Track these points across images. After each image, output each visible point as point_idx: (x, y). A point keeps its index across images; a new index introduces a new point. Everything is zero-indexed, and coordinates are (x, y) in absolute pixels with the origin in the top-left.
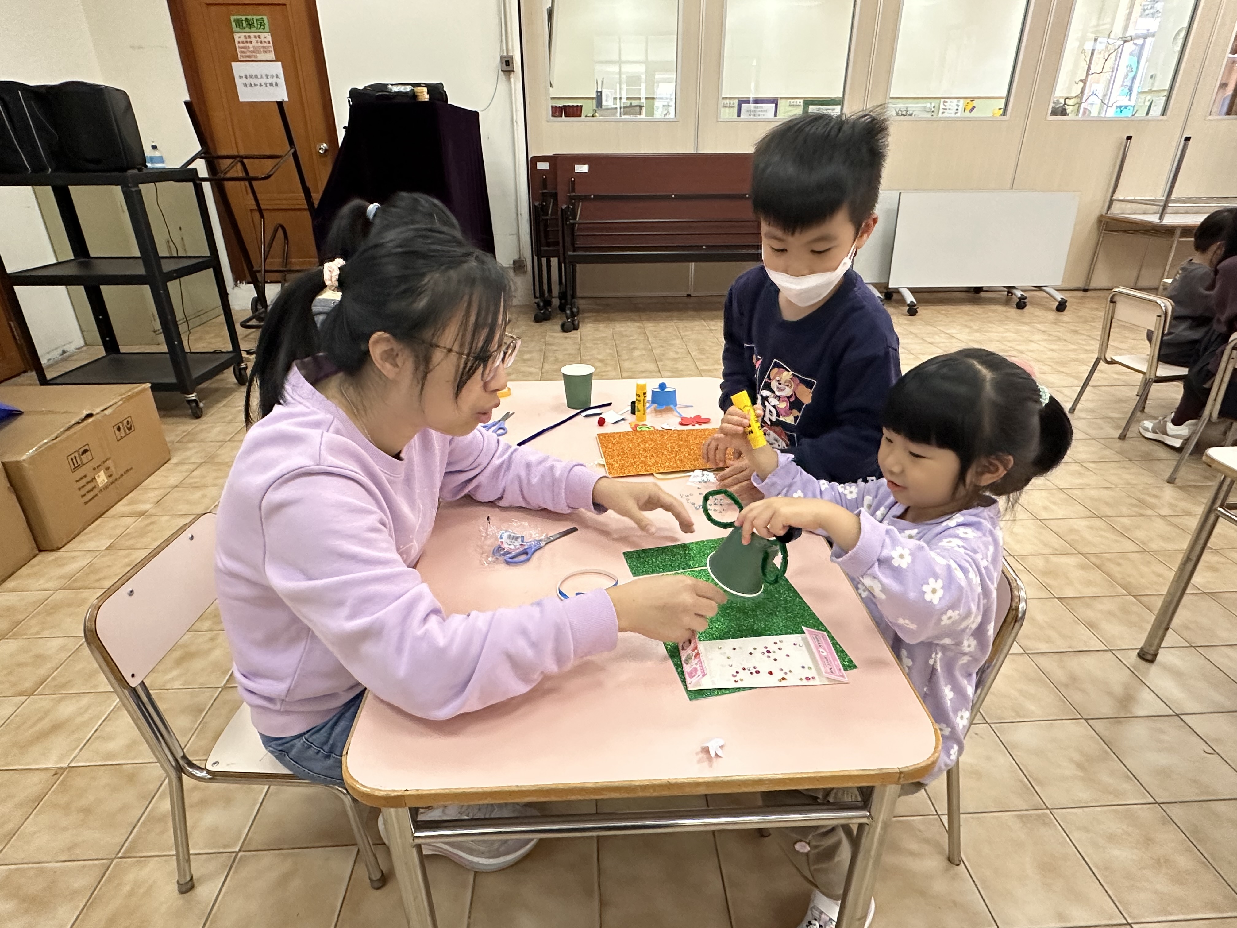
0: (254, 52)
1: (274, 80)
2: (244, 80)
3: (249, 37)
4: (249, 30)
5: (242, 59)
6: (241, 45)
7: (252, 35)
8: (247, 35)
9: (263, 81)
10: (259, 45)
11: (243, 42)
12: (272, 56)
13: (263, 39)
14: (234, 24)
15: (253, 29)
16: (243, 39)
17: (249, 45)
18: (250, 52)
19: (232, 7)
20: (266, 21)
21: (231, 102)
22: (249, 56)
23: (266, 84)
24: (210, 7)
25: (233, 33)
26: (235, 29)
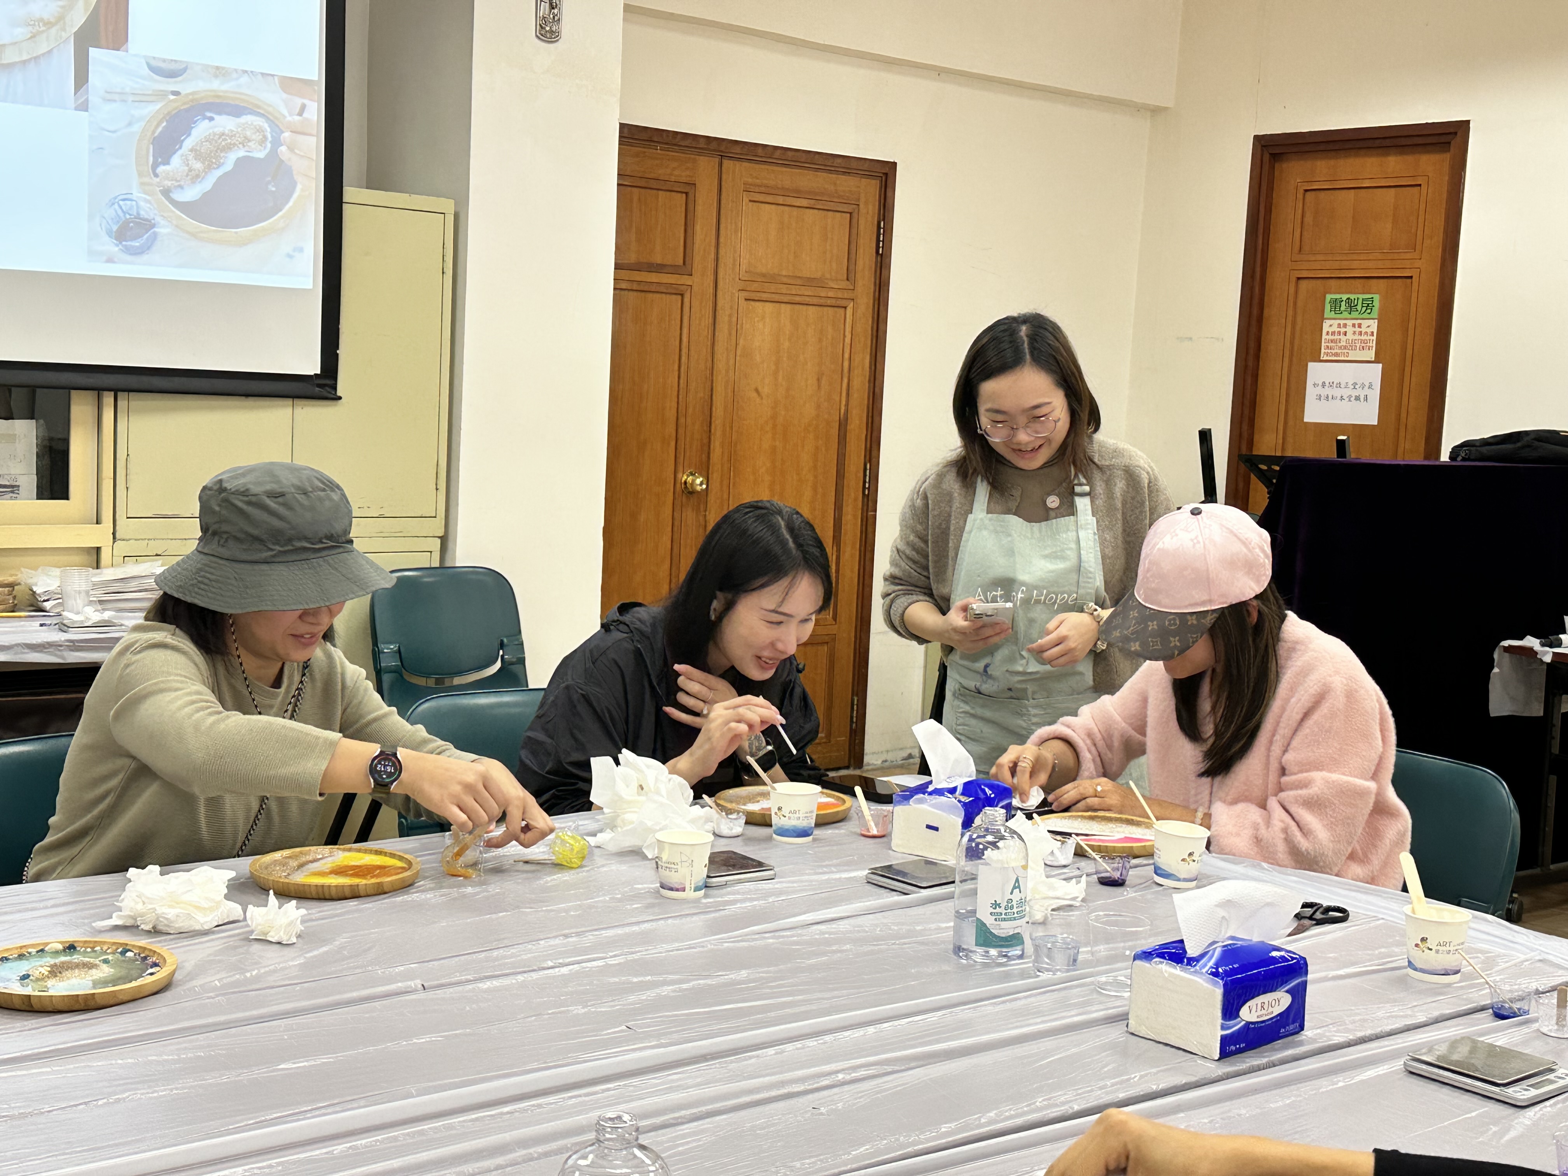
0: (1345, 347)
1: (1362, 393)
2: (1319, 390)
3: (1345, 325)
4: (1349, 316)
5: (1325, 358)
6: (1330, 337)
7: (1350, 323)
8: (1342, 322)
9: (1346, 393)
10: (1357, 337)
11: (1333, 333)
12: (1371, 355)
13: (1363, 329)
14: (1328, 307)
15: (1355, 314)
16: (1335, 328)
17: (1342, 337)
18: (1340, 348)
19: (1332, 282)
20: (1376, 303)
21: (1291, 423)
22: (1337, 354)
23: (1350, 397)
24: (1301, 282)
25: (1323, 319)
26: (1327, 313)
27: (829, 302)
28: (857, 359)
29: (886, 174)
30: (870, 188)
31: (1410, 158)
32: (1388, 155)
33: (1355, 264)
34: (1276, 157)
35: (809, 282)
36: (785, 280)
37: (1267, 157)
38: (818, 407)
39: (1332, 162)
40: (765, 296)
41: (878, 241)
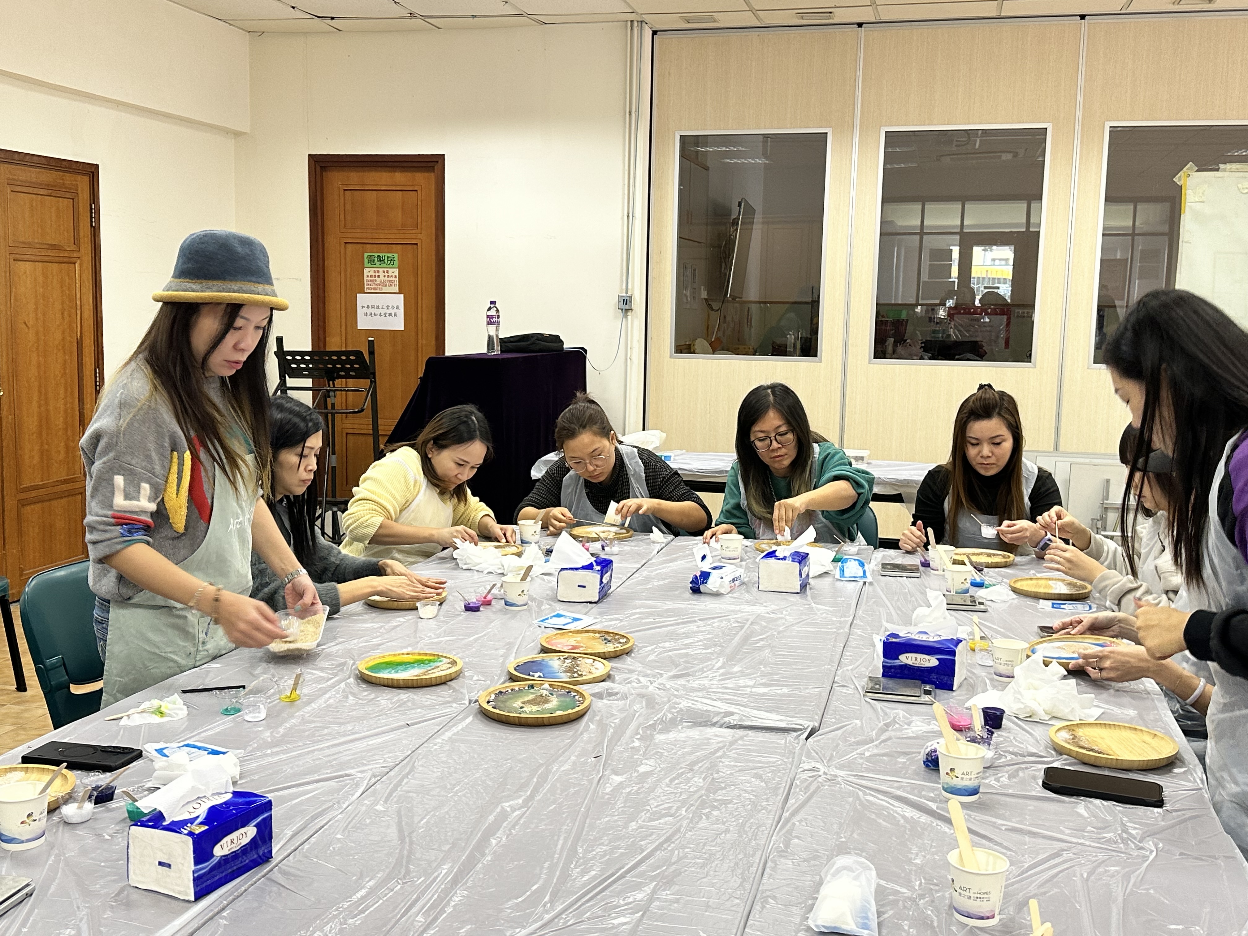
0: (380, 285)
1: (393, 312)
2: (365, 310)
3: (378, 272)
4: (379, 266)
5: (368, 291)
6: (369, 278)
7: (381, 270)
8: (376, 269)
9: (383, 311)
10: (386, 278)
11: (371, 276)
12: (396, 289)
13: (390, 274)
14: (366, 260)
15: (383, 265)
16: (372, 273)
17: (377, 278)
18: (377, 285)
19: (368, 246)
20: (396, 259)
21: (349, 329)
22: (375, 289)
23: (385, 314)
24: (349, 246)
25: (364, 268)
26: (366, 264)
27: (65, 260)
28: (84, 298)
29: (93, 172)
30: (83, 182)
31: (409, 174)
32: (395, 172)
33: (382, 236)
34: (323, 168)
35: (53, 247)
36: (38, 246)
37: (318, 169)
38: (63, 332)
39: (361, 174)
40: (26, 257)
41: (91, 217)
